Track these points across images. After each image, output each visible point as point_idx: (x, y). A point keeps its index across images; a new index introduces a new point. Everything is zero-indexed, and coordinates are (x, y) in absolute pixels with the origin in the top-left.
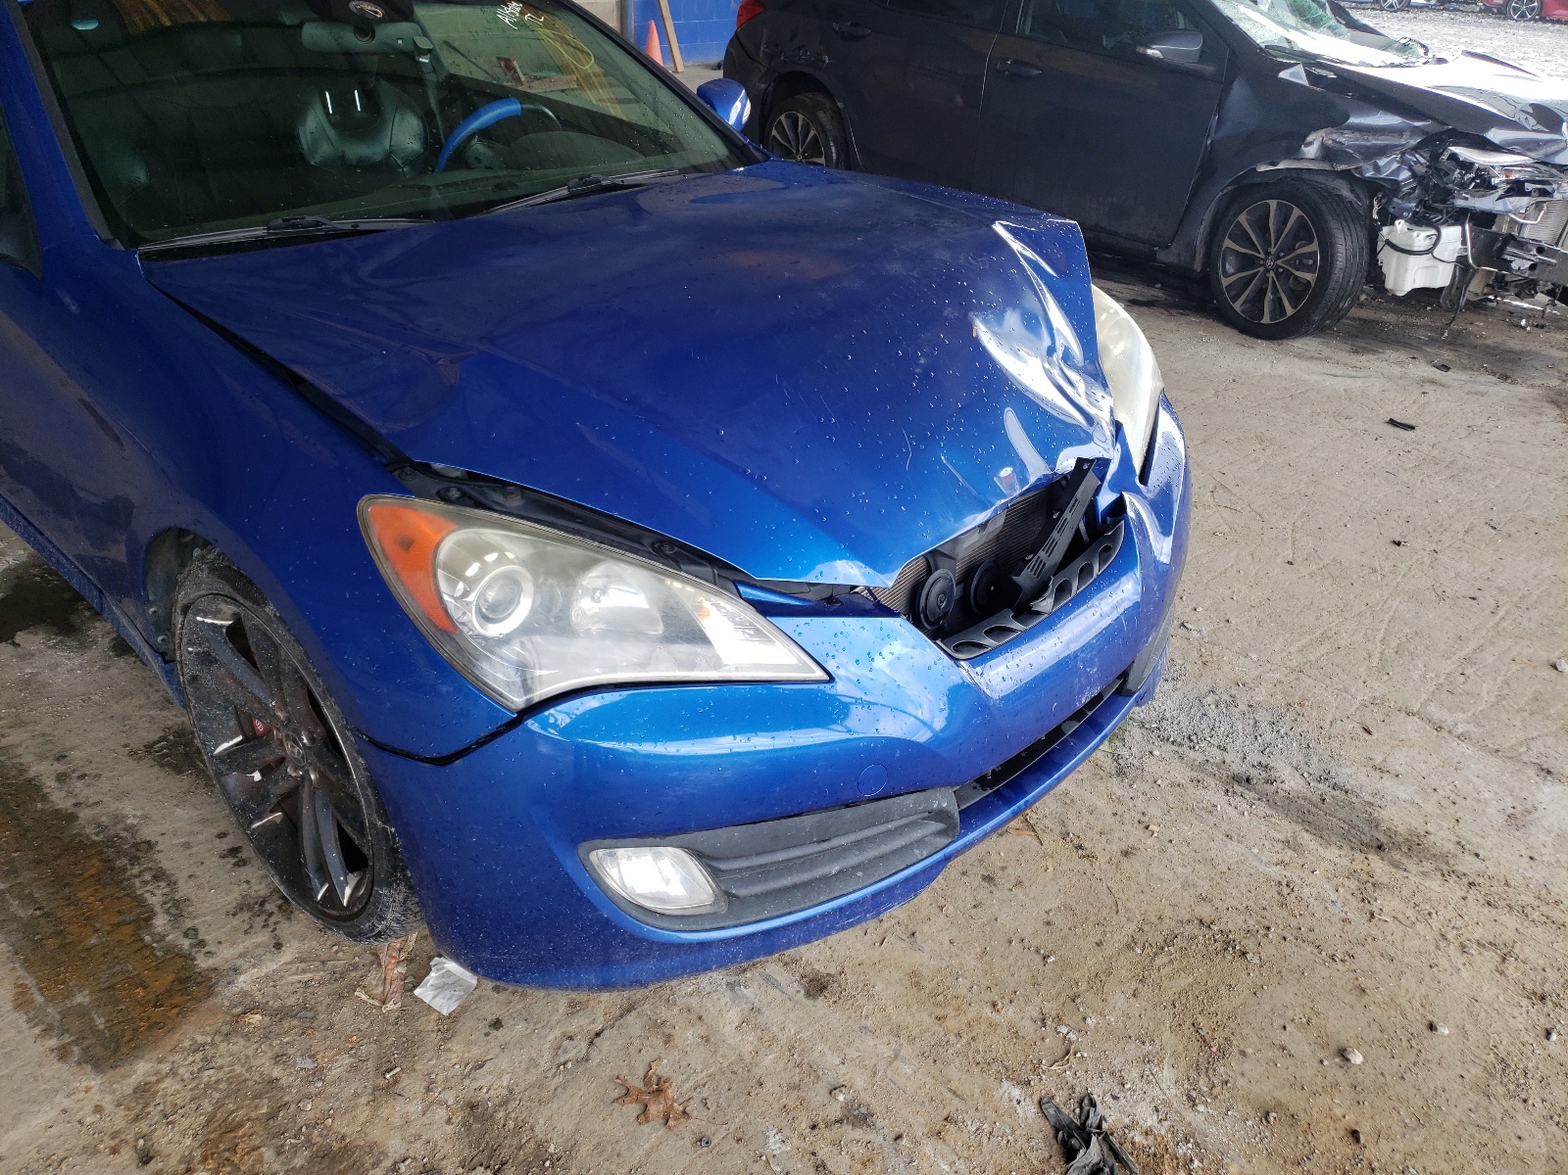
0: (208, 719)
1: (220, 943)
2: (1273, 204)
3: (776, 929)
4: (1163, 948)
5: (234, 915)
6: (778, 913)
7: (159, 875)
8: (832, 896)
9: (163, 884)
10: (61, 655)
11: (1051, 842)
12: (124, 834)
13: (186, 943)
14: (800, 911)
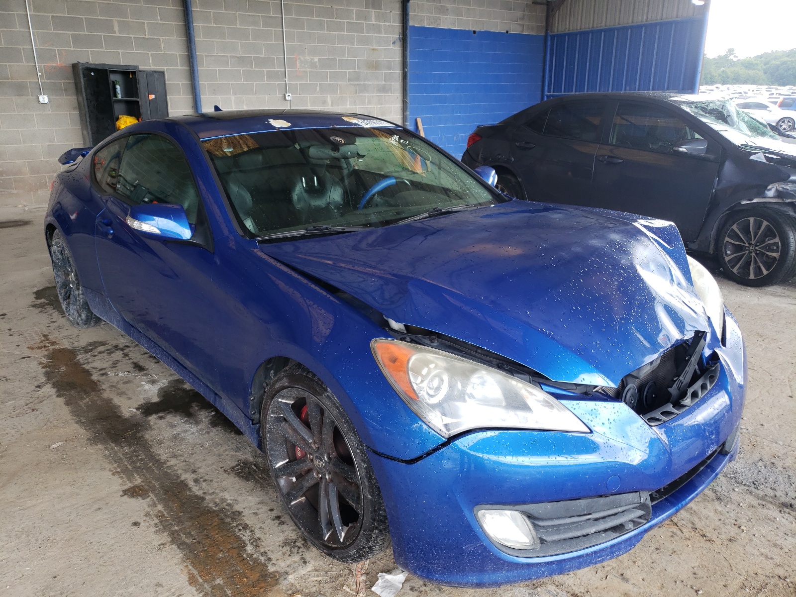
0: (275, 451)
1: (278, 560)
2: (752, 220)
3: (564, 560)
4: (761, 590)
5: (283, 547)
6: (565, 551)
7: (246, 527)
8: (591, 545)
9: (248, 531)
10: (188, 426)
11: (687, 532)
12: (227, 507)
13: (262, 559)
14: (574, 551)
